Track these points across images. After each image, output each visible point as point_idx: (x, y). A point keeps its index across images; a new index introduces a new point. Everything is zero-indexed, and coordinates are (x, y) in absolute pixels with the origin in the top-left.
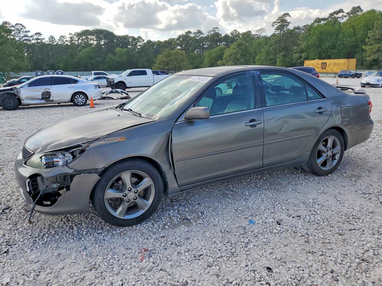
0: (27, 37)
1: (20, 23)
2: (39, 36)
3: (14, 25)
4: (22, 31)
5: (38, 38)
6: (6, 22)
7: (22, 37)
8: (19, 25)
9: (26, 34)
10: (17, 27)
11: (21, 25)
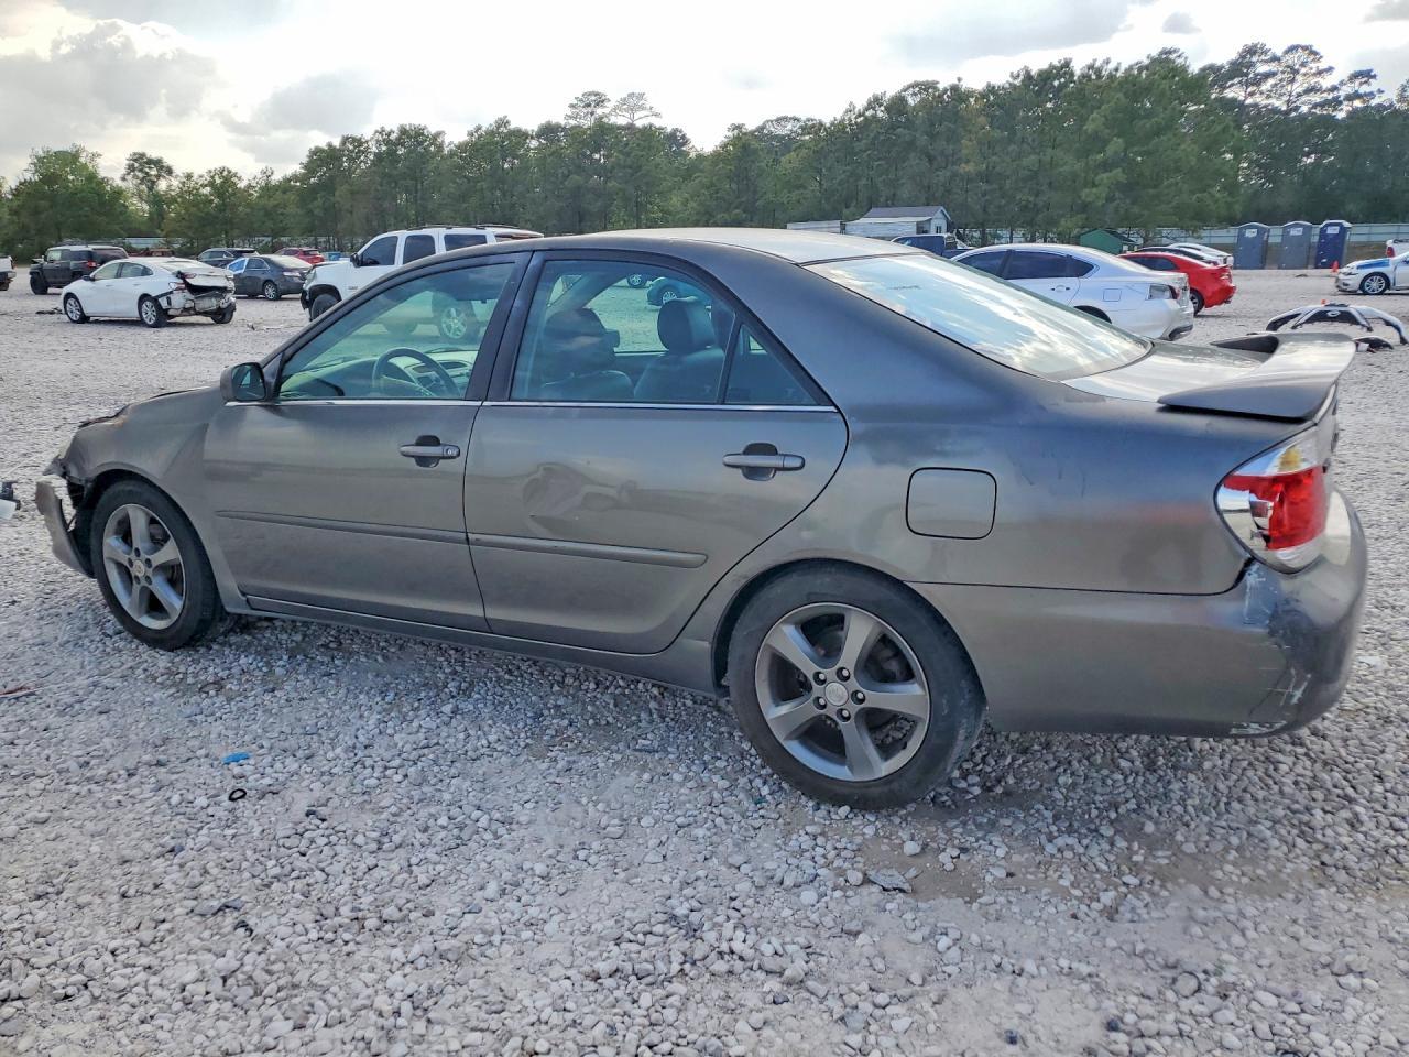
0: (1318, 91)
1: (1304, 43)
2: (1361, 84)
3: (1279, 53)
4: (1303, 70)
5: (1356, 92)
6: (1256, 46)
7: (1299, 95)
8: (1300, 50)
9: (1313, 81)
10: (1293, 59)
11: (1305, 48)
